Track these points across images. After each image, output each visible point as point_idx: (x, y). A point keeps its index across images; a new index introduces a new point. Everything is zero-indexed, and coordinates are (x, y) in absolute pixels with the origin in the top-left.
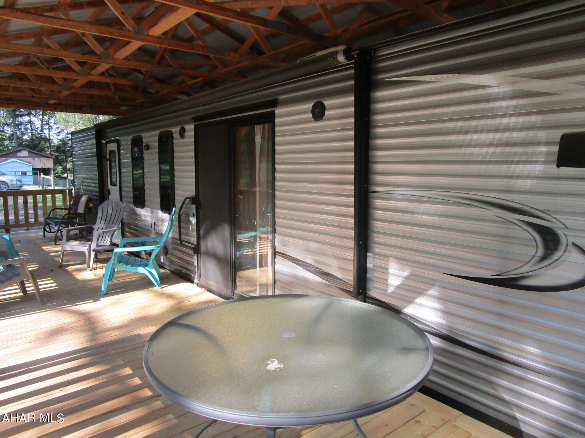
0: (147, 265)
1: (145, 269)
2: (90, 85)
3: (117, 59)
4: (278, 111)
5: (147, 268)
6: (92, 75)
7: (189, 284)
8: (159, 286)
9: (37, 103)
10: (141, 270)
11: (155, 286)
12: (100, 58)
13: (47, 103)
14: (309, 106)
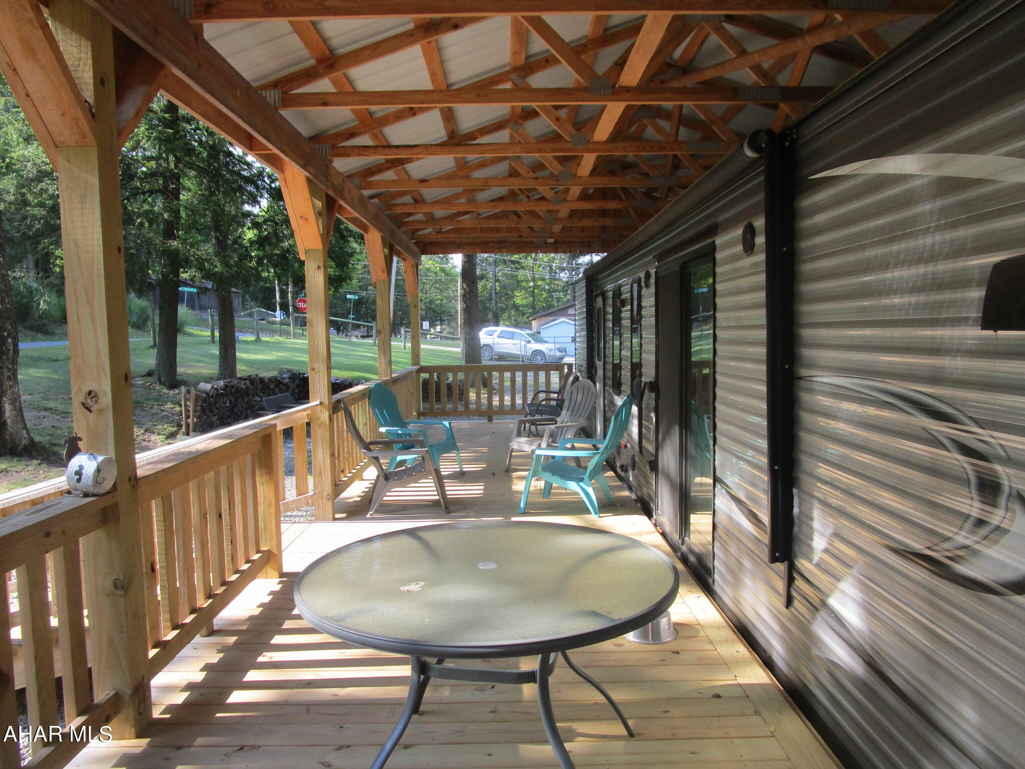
0: (582, 480)
1: (578, 485)
2: (573, 214)
3: (580, 177)
4: (719, 241)
5: (581, 484)
6: (568, 201)
7: (645, 518)
8: (596, 514)
9: (534, 243)
10: (572, 486)
11: (591, 514)
12: (557, 180)
13: (546, 242)
14: (739, 232)
